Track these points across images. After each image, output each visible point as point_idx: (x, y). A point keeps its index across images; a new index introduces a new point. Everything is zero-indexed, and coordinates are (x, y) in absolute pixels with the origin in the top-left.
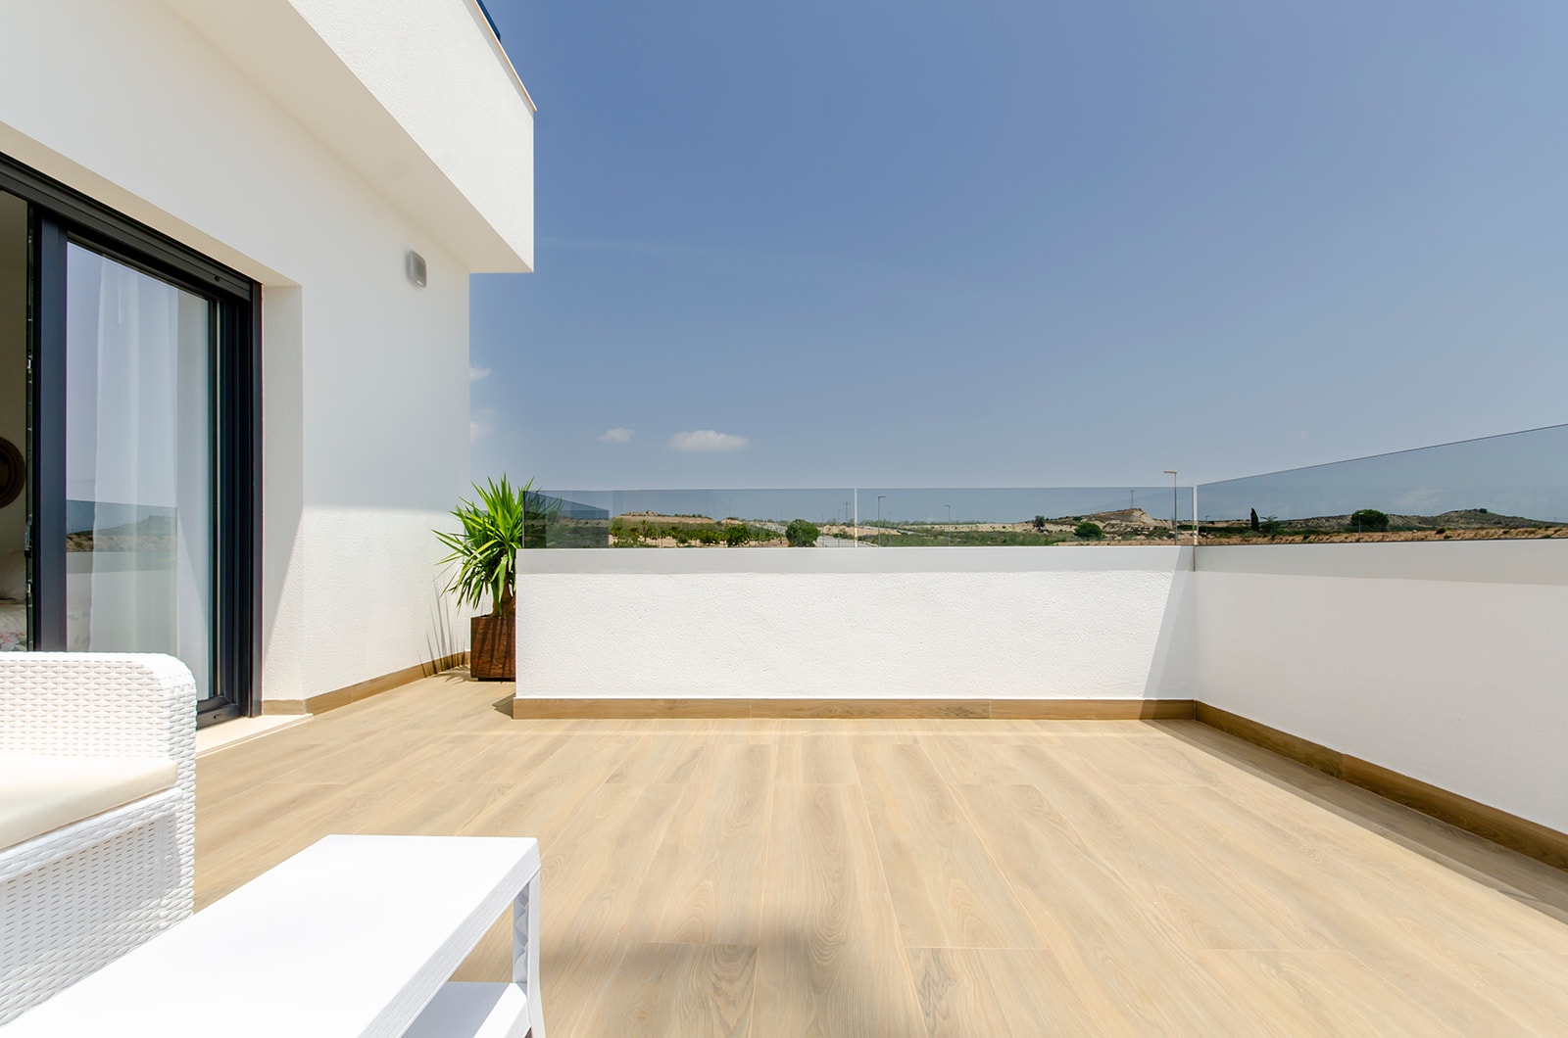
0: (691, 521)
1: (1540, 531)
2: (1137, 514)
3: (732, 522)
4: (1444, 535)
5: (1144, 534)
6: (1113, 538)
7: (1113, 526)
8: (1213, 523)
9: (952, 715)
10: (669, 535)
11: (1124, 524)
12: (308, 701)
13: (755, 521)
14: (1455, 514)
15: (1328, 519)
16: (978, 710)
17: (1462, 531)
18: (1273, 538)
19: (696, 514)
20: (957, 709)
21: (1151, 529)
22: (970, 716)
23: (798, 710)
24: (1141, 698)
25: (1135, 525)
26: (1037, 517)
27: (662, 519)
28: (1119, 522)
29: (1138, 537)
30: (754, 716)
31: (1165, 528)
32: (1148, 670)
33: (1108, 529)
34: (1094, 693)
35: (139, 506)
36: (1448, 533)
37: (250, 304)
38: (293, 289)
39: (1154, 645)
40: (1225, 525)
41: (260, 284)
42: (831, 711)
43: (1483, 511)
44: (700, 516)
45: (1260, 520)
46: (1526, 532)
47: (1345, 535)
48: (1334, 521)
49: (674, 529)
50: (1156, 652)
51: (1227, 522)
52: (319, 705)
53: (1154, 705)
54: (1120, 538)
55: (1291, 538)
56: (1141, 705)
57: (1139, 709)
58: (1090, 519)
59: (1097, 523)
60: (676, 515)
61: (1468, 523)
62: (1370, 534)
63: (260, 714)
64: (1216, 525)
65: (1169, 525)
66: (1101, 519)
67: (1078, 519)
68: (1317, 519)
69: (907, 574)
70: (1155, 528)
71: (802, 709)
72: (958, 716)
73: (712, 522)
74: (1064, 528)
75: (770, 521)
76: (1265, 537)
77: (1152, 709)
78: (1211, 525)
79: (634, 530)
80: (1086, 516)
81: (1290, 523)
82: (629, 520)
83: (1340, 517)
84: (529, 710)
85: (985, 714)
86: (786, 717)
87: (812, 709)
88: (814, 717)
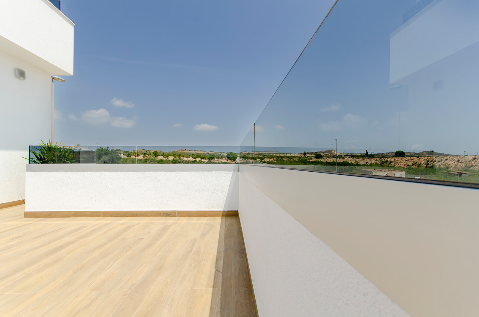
0: (199, 152)
1: (445, 157)
2: (333, 151)
3: (212, 153)
4: (419, 158)
5: (335, 157)
6: (326, 159)
7: (326, 155)
8: (356, 154)
10: (191, 156)
11: (330, 154)
13: (219, 152)
14: (425, 152)
15: (389, 153)
16: (173, 214)
17: (424, 157)
18: (371, 159)
19: (201, 150)
20: (166, 214)
21: (338, 156)
22: (170, 216)
24: (223, 210)
25: (333, 155)
26: (304, 152)
27: (190, 152)
28: (328, 154)
29: (333, 158)
30: (103, 216)
31: (342, 156)
32: (225, 202)
33: (325, 156)
36: (420, 158)
39: (227, 194)
40: (359, 155)
42: (127, 214)
43: (433, 151)
44: (202, 151)
45: (369, 154)
46: (441, 157)
47: (391, 158)
48: (391, 154)
49: (193, 155)
50: (227, 196)
51: (360, 154)
53: (226, 212)
54: (328, 158)
55: (376, 159)
56: (222, 212)
57: (221, 214)
58: (320, 153)
59: (321, 154)
60: (195, 151)
61: (428, 155)
62: (398, 158)
64: (357, 155)
65: (343, 155)
66: (323, 153)
67: (316, 153)
68: (386, 153)
70: (339, 155)
71: (118, 214)
72: (167, 216)
73: (206, 153)
74: (312, 155)
75: (224, 153)
76: (369, 158)
77: (225, 213)
78: (355, 155)
79: (179, 155)
80: (318, 152)
81: (378, 154)
82: (179, 152)
83: (392, 153)
84: (28, 215)
85: (175, 215)
86: (113, 216)
87: (121, 214)
88: (121, 217)
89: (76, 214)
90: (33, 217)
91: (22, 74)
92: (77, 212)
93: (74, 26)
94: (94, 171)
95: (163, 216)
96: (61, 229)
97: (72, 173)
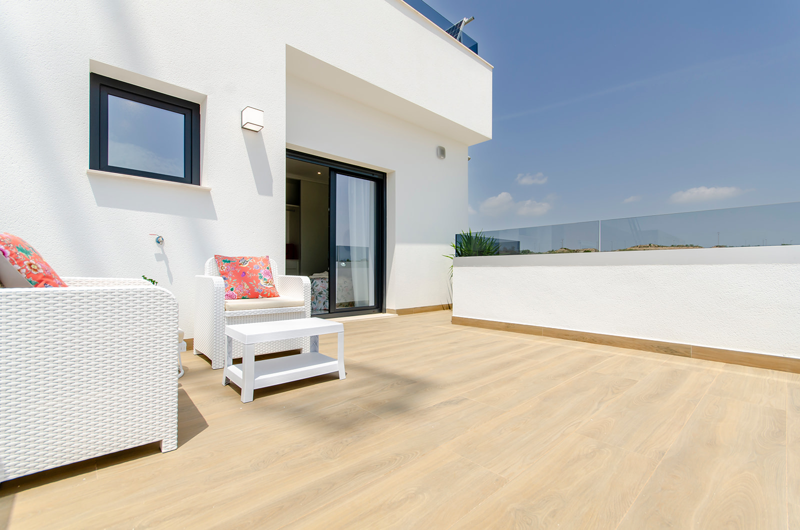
9: (662, 351)
12: (397, 310)
16: (681, 351)
20: (666, 348)
22: (675, 353)
23: (566, 335)
30: (544, 335)
34: (790, 353)
35: (357, 247)
37: (383, 180)
38: (394, 172)
41: (386, 174)
42: (584, 338)
52: (401, 312)
63: (385, 312)
69: (631, 267)
71: (568, 335)
72: (666, 352)
84: (456, 321)
85: (687, 354)
86: (560, 338)
87: (573, 336)
88: (574, 340)
89: (508, 327)
90: (461, 325)
91: (442, 152)
92: (509, 324)
93: (493, 69)
94: (531, 266)
95: (658, 351)
96: (496, 342)
97: (503, 268)
